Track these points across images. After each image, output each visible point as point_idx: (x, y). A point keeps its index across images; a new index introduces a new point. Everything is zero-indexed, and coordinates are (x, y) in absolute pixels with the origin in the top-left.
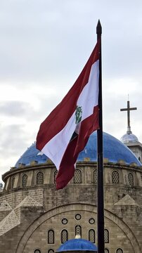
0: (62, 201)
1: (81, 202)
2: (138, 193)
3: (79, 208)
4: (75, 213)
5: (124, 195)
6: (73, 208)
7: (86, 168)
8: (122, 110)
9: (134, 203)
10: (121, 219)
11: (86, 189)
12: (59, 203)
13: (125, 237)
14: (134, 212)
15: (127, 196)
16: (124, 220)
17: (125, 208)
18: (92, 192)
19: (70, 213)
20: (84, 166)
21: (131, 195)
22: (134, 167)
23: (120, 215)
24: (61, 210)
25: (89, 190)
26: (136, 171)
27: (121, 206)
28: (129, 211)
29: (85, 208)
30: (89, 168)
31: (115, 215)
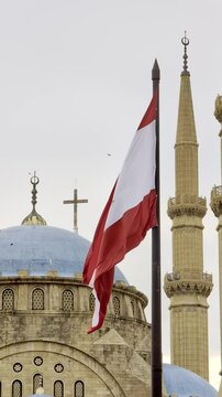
0: (15, 336)
1: (44, 339)
2: (128, 326)
3: (40, 347)
4: (34, 355)
5: (108, 330)
6: (31, 347)
7: (51, 287)
8: (66, 202)
9: (122, 342)
10: (103, 366)
11: (52, 318)
12: (11, 340)
13: (108, 393)
14: (123, 356)
15: (113, 331)
16: (108, 367)
17: (109, 349)
18: (60, 323)
19: (25, 355)
20: (48, 284)
21: (118, 330)
22: (121, 288)
23: (102, 360)
24: (13, 350)
25: (56, 320)
26: (124, 294)
27: (104, 346)
28: (115, 355)
29: (50, 348)
30: (56, 287)
31: (95, 360)
